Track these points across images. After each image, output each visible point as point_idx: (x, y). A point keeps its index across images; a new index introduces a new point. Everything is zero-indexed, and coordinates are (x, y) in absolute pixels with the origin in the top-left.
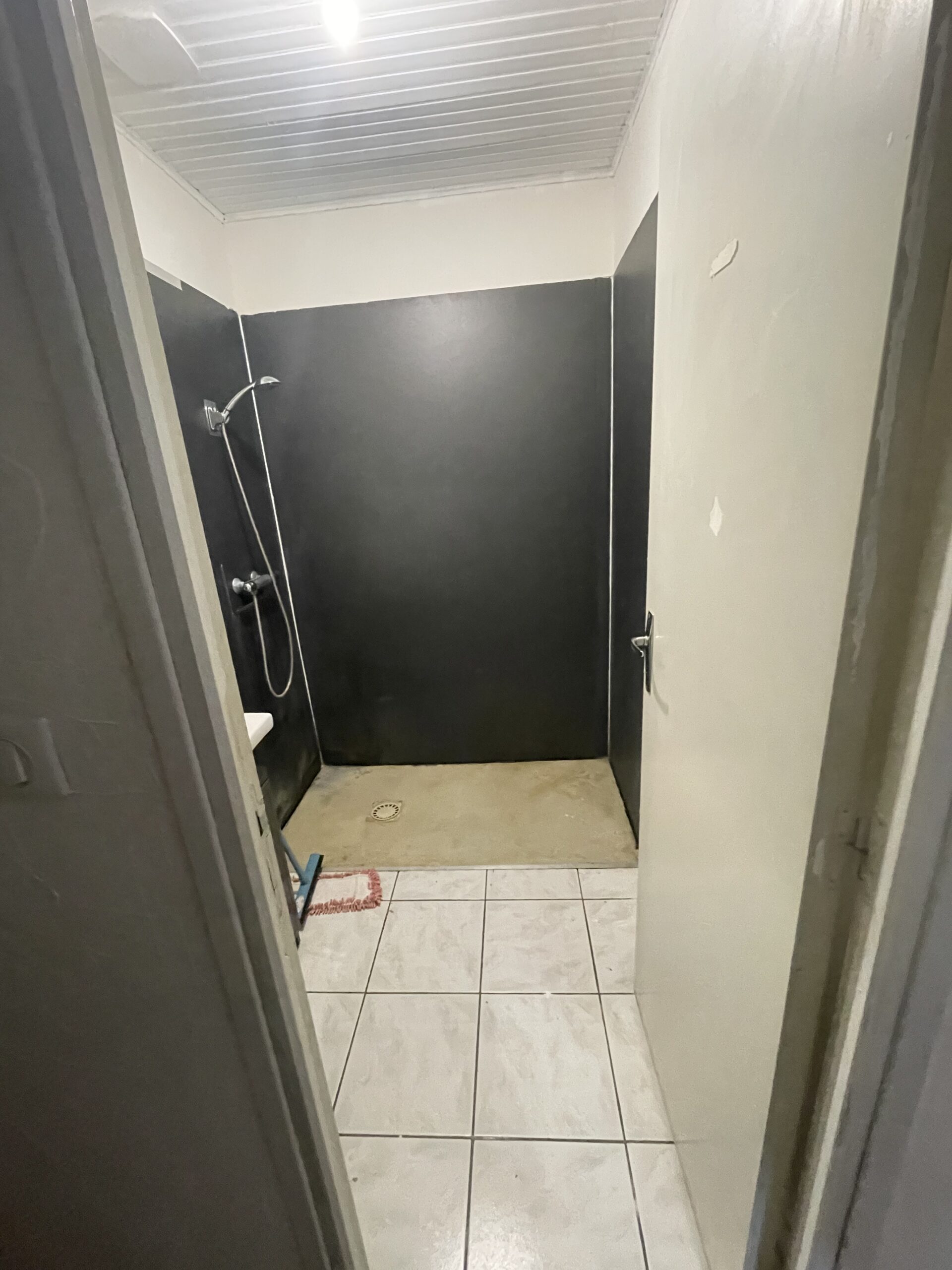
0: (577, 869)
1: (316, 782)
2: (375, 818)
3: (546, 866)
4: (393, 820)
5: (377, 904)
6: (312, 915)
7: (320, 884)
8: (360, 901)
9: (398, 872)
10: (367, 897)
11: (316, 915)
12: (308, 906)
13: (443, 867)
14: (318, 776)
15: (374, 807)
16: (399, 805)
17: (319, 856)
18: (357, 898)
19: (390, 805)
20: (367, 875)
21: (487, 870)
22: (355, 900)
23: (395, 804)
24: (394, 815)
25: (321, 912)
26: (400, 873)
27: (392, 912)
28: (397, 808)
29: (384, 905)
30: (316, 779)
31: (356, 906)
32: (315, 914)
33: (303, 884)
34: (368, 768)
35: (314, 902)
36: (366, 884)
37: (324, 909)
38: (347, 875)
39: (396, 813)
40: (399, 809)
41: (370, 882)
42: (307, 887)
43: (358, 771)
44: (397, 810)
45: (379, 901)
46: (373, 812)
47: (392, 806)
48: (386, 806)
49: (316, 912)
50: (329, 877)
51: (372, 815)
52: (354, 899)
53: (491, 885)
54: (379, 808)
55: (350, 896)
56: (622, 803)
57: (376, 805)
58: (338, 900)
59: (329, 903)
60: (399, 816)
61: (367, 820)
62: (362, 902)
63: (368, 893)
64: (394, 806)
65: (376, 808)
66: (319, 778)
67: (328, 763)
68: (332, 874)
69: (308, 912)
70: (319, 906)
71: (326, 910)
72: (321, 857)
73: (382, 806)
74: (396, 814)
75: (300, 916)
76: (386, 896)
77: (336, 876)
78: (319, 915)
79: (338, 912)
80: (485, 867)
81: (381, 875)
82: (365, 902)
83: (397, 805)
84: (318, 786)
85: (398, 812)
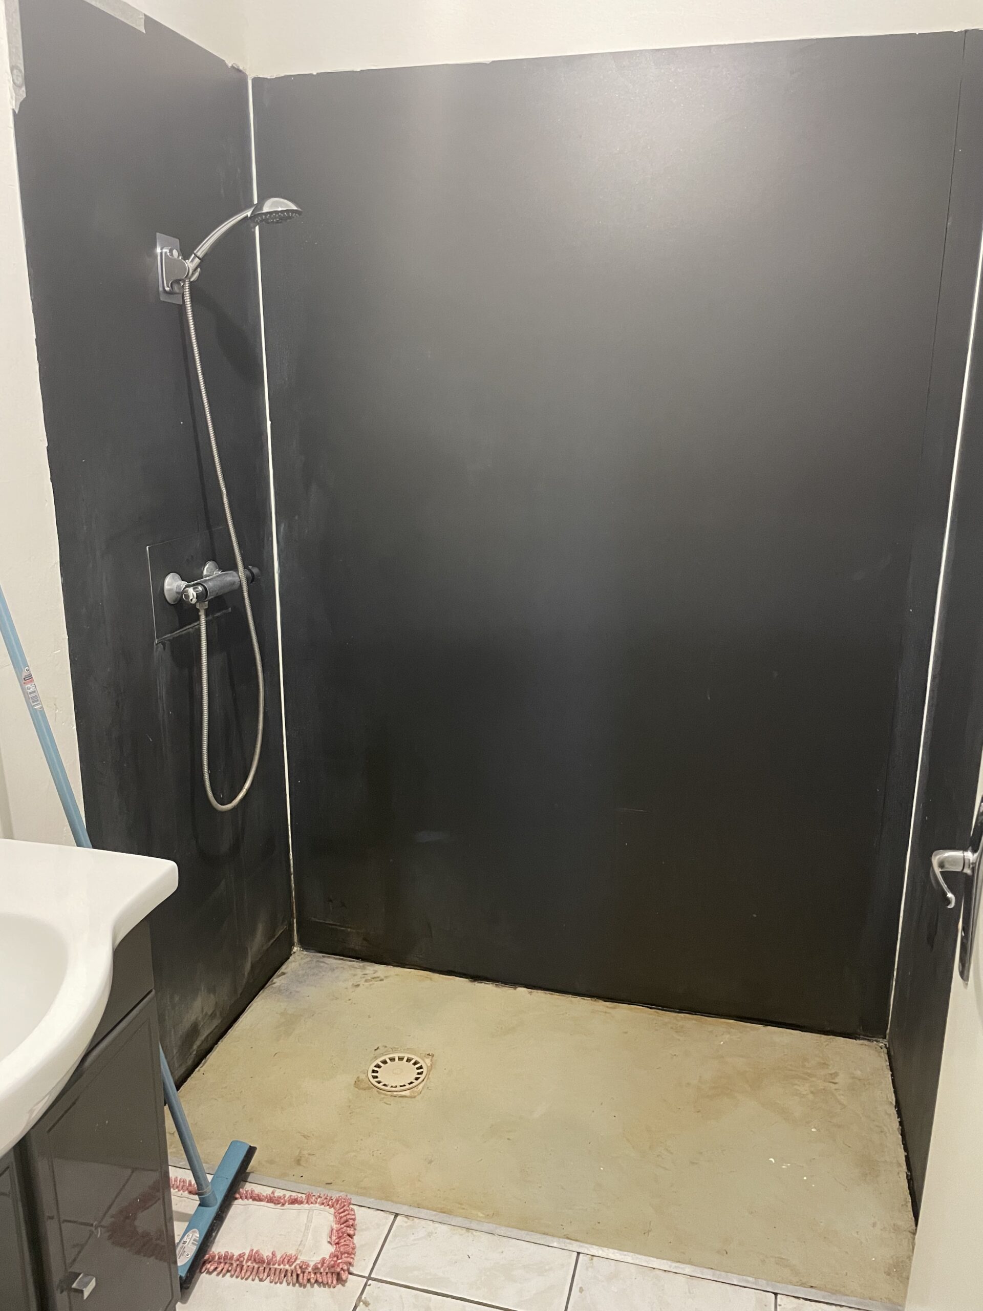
0: (776, 1294)
1: (278, 981)
2: (374, 1081)
3: (708, 1274)
4: (407, 1093)
5: (340, 1280)
6: (210, 1273)
7: (238, 1207)
8: (308, 1265)
9: (397, 1215)
10: (323, 1261)
11: (218, 1274)
12: (204, 1256)
13: (487, 1227)
14: (283, 969)
15: (376, 1058)
16: (425, 1063)
17: (248, 1146)
18: (302, 1258)
19: (409, 1060)
20: (332, 1210)
21: (579, 1253)
22: (298, 1262)
23: (419, 1060)
24: (411, 1083)
25: (228, 1271)
26: (399, 1218)
27: (367, 1304)
28: (421, 1067)
29: (354, 1284)
30: (279, 976)
31: (298, 1275)
32: (215, 1273)
33: (203, 1204)
34: (381, 970)
35: (219, 1247)
36: (327, 1231)
37: (235, 1265)
38: (294, 1201)
39: (417, 1079)
40: (425, 1070)
41: (335, 1227)
42: (211, 1212)
43: (359, 972)
44: (421, 1073)
45: (344, 1275)
46: (372, 1067)
47: (413, 1061)
48: (401, 1059)
49: (219, 1269)
50: (257, 1198)
51: (370, 1074)
52: (296, 1259)
53: (581, 1290)
54: (385, 1062)
55: (292, 1252)
56: (902, 1154)
57: (383, 1055)
58: (266, 1254)
59: (246, 1257)
60: (421, 1086)
61: (357, 1083)
62: (310, 1269)
63: (326, 1250)
64: (415, 1064)
65: (378, 1062)
66: (283, 974)
67: (306, 945)
68: (266, 1191)
69: (204, 1263)
70: (227, 1259)
71: (238, 1269)
72: (251, 1151)
73: (392, 1059)
74: (416, 1082)
75: (183, 1273)
76: (362, 1266)
77: (271, 1200)
78: (224, 1276)
79: (261, 1280)
80: (576, 1246)
81: (361, 1215)
82: (316, 1270)
83: (422, 1063)
84: (279, 990)
85: (422, 1077)
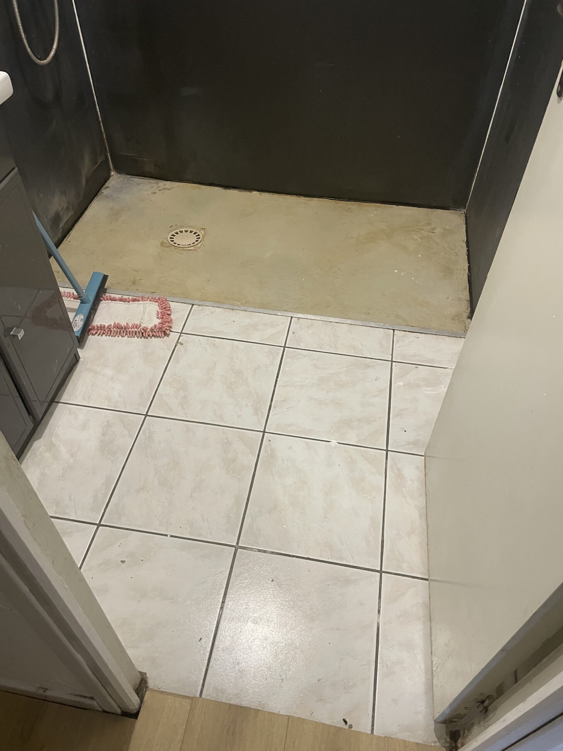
0: (394, 330)
1: (105, 192)
2: (172, 243)
3: (359, 323)
4: (192, 248)
5: (166, 334)
6: (93, 335)
7: (103, 305)
8: (147, 328)
9: (193, 305)
10: (155, 326)
11: (98, 335)
12: (89, 326)
13: (242, 308)
14: (107, 184)
15: (172, 231)
16: (201, 233)
17: (103, 275)
18: (143, 325)
19: (191, 232)
20: (157, 304)
21: (292, 317)
22: (141, 327)
23: (197, 231)
24: (194, 243)
25: (103, 333)
26: (194, 306)
27: (182, 344)
28: (199, 235)
29: (174, 336)
30: (105, 189)
31: (142, 333)
32: (97, 335)
33: (82, 302)
34: (168, 184)
35: (96, 322)
36: (155, 313)
37: (107, 330)
38: (134, 300)
39: (197, 241)
40: (201, 236)
41: (159, 311)
42: (88, 306)
43: (155, 186)
44: (199, 238)
45: (168, 332)
46: (170, 236)
47: (194, 232)
48: (186, 231)
49: (98, 333)
50: (114, 300)
51: (169, 240)
52: (140, 326)
53: (293, 333)
54: (177, 233)
55: (137, 323)
57: (175, 229)
58: (123, 324)
59: (112, 326)
60: (199, 245)
61: (162, 244)
62: (149, 330)
63: (157, 321)
64: (195, 233)
65: (173, 233)
66: (108, 187)
67: (119, 170)
68: (117, 296)
69: (89, 330)
70: (102, 328)
71: (109, 332)
72: (105, 278)
73: (181, 232)
74: (197, 243)
75: (78, 334)
76: (177, 327)
77: (121, 300)
78: (102, 336)
79: (123, 336)
80: (290, 314)
81: (173, 305)
82: (152, 330)
83: (199, 233)
84: (107, 197)
85: (200, 240)
